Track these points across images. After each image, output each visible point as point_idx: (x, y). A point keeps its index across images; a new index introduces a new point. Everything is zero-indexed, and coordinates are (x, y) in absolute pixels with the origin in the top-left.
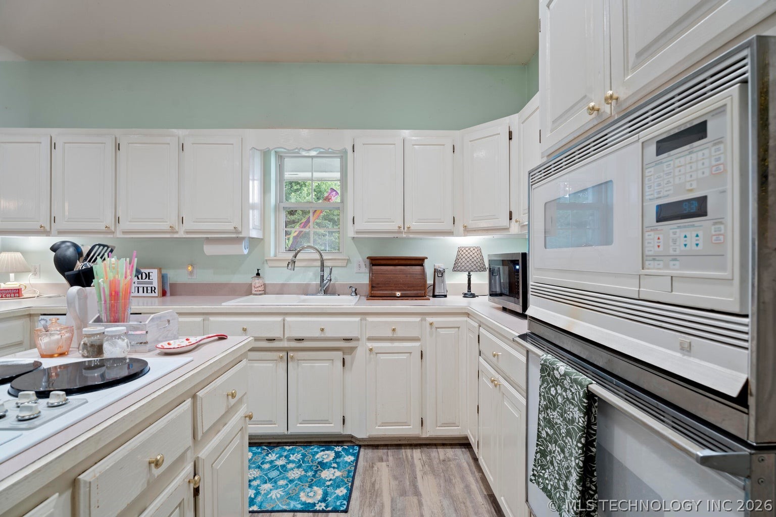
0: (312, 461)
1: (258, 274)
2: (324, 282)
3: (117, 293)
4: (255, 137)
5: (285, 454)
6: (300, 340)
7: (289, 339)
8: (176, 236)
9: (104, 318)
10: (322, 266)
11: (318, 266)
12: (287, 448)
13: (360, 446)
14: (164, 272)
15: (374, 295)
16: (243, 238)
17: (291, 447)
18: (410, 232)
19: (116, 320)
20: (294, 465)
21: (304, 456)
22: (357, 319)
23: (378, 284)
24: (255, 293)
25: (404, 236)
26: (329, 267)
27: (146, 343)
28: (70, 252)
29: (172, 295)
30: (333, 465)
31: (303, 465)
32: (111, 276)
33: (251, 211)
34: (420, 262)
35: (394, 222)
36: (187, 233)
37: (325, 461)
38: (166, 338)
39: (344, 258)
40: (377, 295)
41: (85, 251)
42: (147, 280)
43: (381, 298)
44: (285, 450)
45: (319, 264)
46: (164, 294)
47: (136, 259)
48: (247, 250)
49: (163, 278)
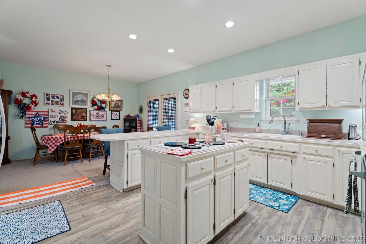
0: (276, 196)
1: (258, 125)
2: (286, 129)
3: (219, 128)
4: (257, 76)
5: (266, 190)
6: (272, 150)
7: (268, 149)
8: (231, 112)
9: (216, 133)
10: (285, 123)
11: (283, 123)
12: (268, 189)
13: (299, 198)
14: (228, 124)
15: (310, 136)
16: (253, 112)
17: (269, 189)
18: (330, 107)
19: (218, 134)
20: (269, 194)
21: (273, 193)
22: (298, 144)
23: (312, 131)
24: (257, 132)
25: (327, 109)
26: (288, 123)
27: (224, 140)
28: (209, 118)
29: (230, 131)
30: (285, 199)
31: (272, 195)
32: (217, 123)
33: (255, 102)
34: (339, 122)
35: (320, 103)
36: (235, 111)
37: (282, 197)
38: (229, 139)
39: (296, 119)
40: (311, 136)
41: (212, 117)
42: (223, 126)
43: (313, 137)
44: (266, 189)
45: (283, 122)
46: (228, 131)
47: (222, 120)
48: (254, 116)
49: (228, 126)
